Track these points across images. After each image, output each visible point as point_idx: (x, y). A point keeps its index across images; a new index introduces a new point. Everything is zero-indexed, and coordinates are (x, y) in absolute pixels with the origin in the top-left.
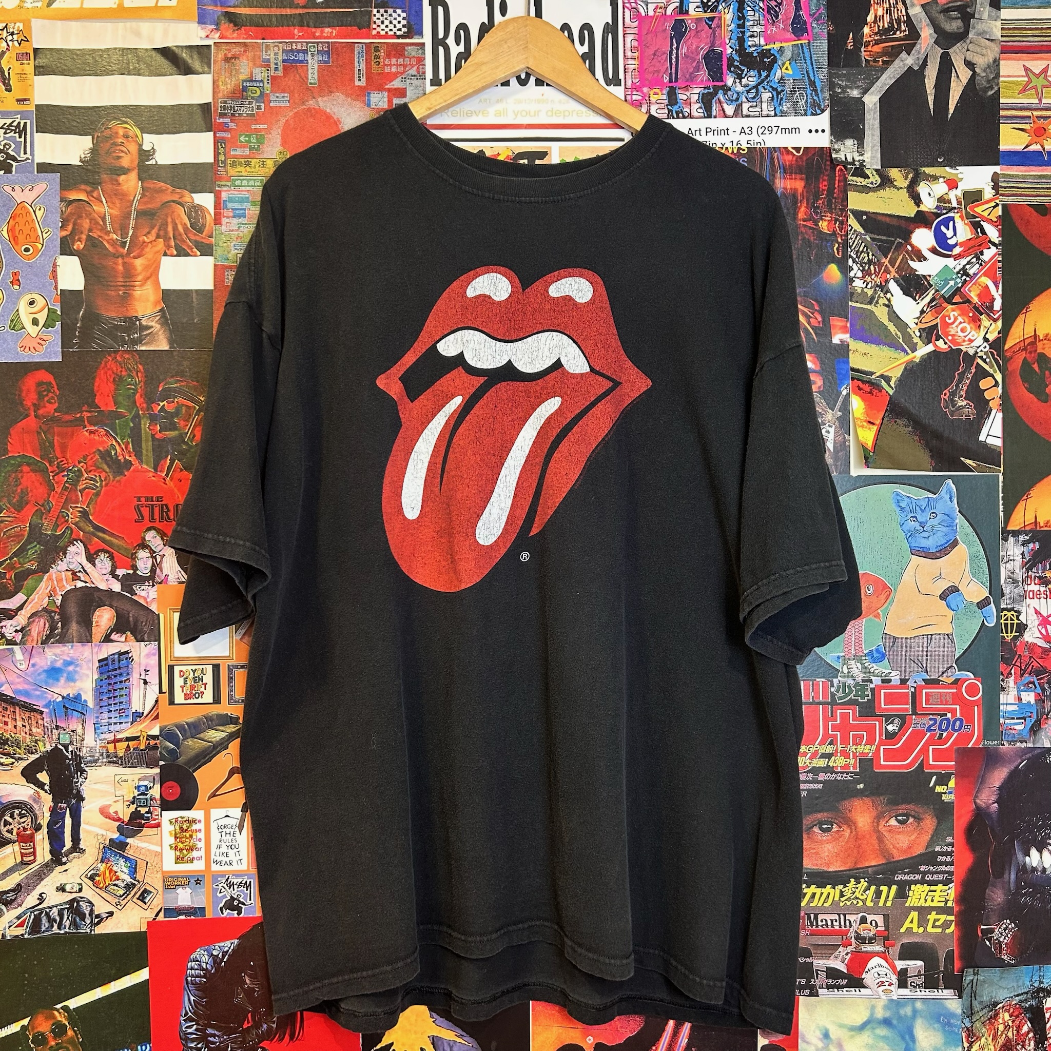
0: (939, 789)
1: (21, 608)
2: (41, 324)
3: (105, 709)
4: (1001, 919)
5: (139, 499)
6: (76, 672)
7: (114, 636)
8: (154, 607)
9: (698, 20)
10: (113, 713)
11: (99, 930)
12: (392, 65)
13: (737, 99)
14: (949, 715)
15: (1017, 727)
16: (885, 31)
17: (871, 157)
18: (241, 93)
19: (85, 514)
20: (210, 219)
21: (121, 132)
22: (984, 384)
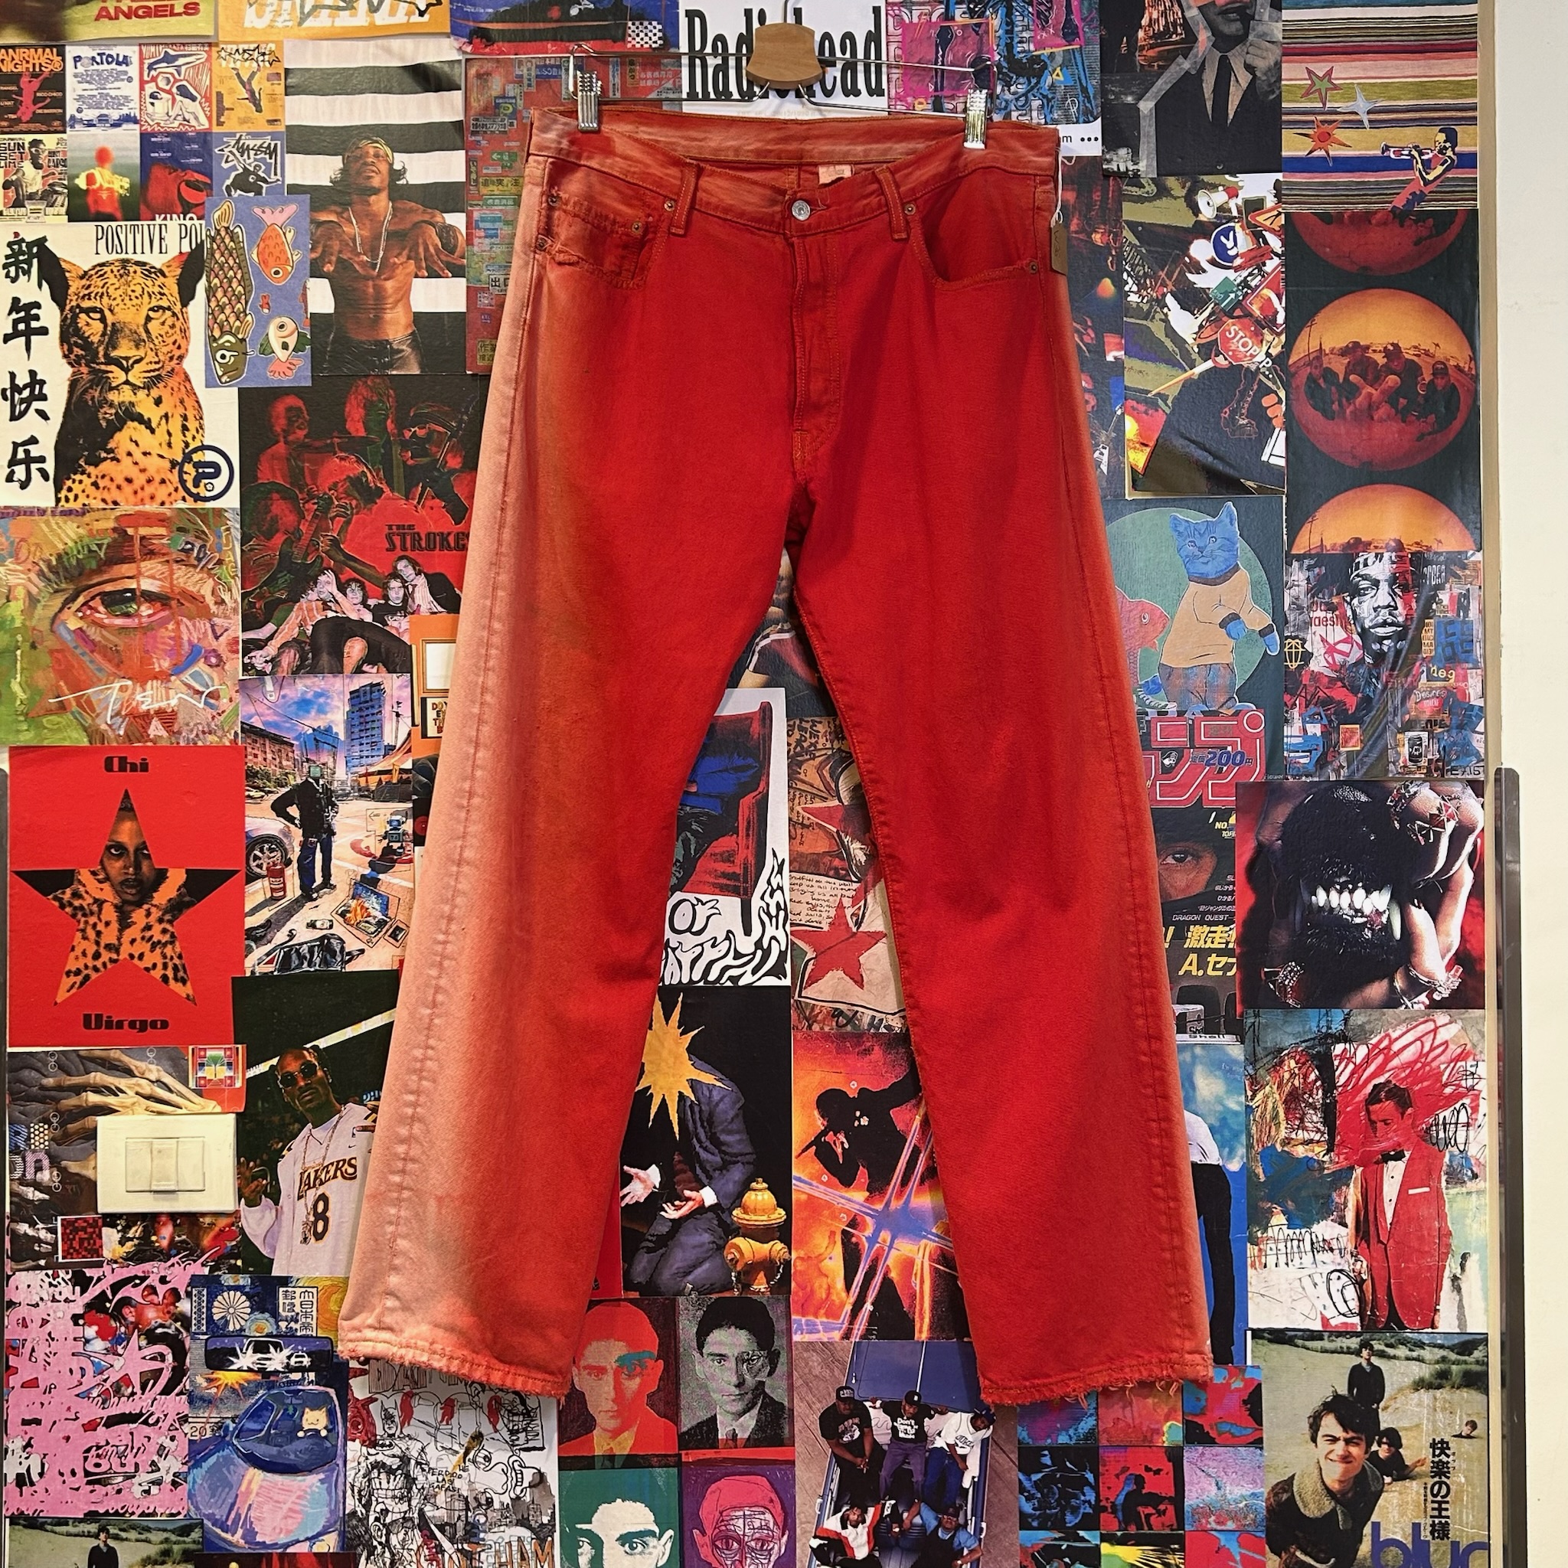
0: (1218, 825)
1: (271, 637)
2: (291, 347)
3: (356, 742)
4: (1284, 963)
5: (390, 527)
6: (327, 704)
7: (366, 668)
8: (406, 638)
9: (964, 27)
10: (364, 747)
11: (349, 968)
12: (646, 78)
13: (1006, 108)
14: (1229, 749)
15: (1302, 761)
16: (1160, 37)
17: (1146, 166)
18: (493, 109)
19: (335, 543)
20: (462, 239)
21: (372, 151)
22: (1266, 401)
